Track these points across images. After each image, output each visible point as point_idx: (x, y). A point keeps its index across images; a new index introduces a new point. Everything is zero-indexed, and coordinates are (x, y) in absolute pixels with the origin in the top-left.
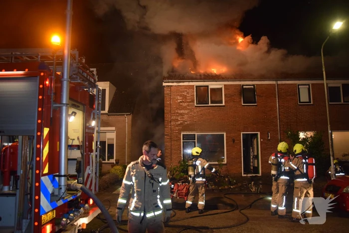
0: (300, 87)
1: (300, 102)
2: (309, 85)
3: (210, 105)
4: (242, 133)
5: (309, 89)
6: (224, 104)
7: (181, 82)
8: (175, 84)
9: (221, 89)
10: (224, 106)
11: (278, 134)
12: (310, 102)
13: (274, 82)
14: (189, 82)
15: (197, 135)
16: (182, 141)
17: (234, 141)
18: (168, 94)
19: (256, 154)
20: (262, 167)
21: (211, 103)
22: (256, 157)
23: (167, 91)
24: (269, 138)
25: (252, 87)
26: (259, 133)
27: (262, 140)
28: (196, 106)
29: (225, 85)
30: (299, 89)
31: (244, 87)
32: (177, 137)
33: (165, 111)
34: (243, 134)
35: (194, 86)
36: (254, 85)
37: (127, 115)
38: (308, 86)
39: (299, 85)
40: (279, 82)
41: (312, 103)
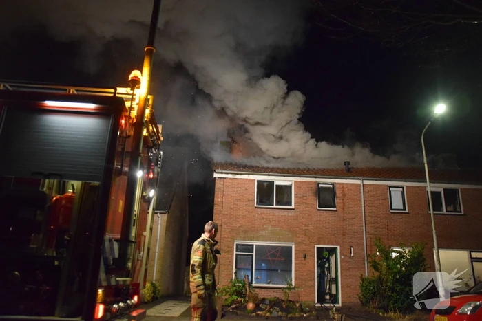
0: (391, 189)
1: (392, 209)
2: (403, 188)
3: (275, 206)
4: (316, 246)
5: (403, 192)
6: (293, 206)
7: (237, 174)
8: (230, 176)
9: (290, 186)
10: (293, 209)
11: (364, 250)
12: (405, 210)
13: (358, 182)
14: (249, 174)
15: (256, 246)
16: (235, 253)
17: (305, 257)
18: (220, 189)
19: (333, 275)
20: (342, 294)
21: (276, 204)
22: (335, 280)
23: (218, 185)
24: (352, 255)
25: (331, 186)
26: (339, 247)
27: (342, 257)
28: (256, 207)
29: (295, 182)
30: (390, 192)
31: (321, 185)
32: (228, 247)
33: (215, 211)
34: (317, 248)
35: (255, 180)
36: (333, 184)
37: (161, 214)
38: (401, 189)
39: (390, 187)
40: (366, 182)
41: (407, 211)
